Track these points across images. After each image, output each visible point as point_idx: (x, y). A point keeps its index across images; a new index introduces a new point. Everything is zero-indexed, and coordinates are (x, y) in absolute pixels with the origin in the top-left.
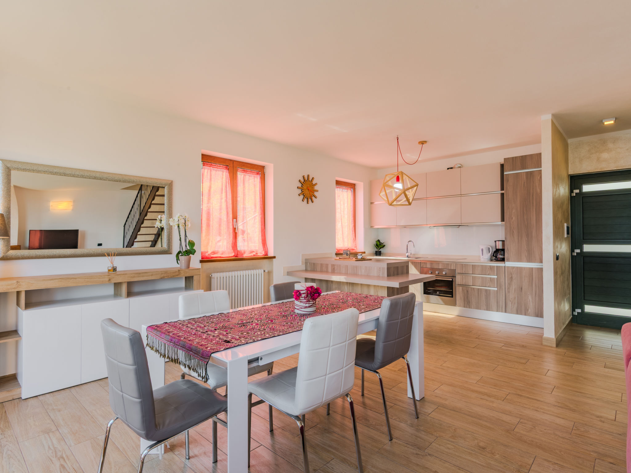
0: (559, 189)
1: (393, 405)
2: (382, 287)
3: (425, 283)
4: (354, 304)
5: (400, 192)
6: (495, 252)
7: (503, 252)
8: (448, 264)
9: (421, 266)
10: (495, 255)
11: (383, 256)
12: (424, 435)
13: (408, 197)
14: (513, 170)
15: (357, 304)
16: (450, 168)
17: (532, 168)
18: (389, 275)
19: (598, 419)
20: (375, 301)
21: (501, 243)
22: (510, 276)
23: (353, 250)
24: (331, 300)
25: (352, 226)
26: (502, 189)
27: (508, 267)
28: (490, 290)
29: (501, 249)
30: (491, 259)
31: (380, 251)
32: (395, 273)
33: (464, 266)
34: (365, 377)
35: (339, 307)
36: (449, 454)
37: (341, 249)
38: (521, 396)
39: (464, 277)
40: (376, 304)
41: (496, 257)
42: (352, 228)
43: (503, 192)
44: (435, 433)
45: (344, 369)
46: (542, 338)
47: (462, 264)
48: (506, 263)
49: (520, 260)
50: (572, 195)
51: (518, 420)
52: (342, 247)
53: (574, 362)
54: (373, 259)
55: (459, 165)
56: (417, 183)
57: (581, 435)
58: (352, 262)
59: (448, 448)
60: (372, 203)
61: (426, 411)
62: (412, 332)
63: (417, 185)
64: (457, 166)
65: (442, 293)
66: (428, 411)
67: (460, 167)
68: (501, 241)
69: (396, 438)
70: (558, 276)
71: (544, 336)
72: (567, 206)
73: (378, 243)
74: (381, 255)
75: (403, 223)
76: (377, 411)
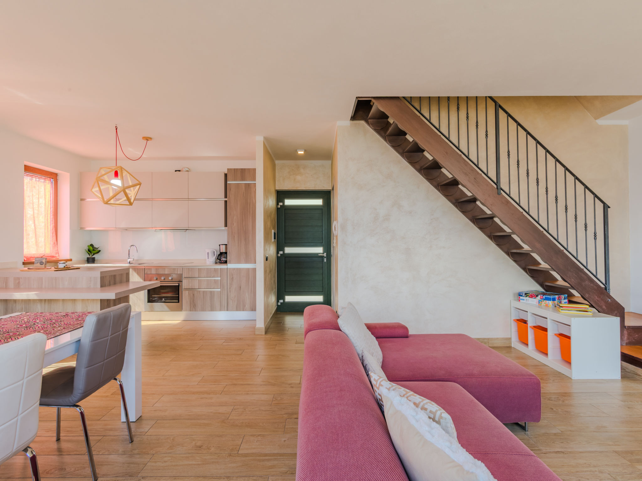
0: (268, 201)
1: (100, 438)
2: (93, 300)
3: (149, 291)
4: (46, 326)
5: (119, 189)
6: (219, 255)
7: (226, 255)
8: (175, 269)
9: (144, 272)
10: (219, 258)
11: (97, 263)
12: (138, 458)
13: (129, 196)
14: (235, 180)
15: (49, 326)
16: (178, 171)
17: (249, 181)
18: (103, 285)
19: (290, 386)
20: (78, 319)
21: (224, 246)
22: (232, 277)
23: (53, 257)
24: (7, 326)
25: (51, 227)
26: (226, 197)
27: (230, 269)
28: (214, 291)
29: (223, 253)
30: (215, 262)
31: (94, 258)
32: (111, 283)
33: (190, 269)
34: (61, 416)
35: (19, 335)
36: (166, 468)
37: (33, 256)
38: (236, 384)
39: (190, 280)
40: (79, 322)
41: (220, 260)
42: (52, 230)
43: (226, 199)
44: (152, 451)
45: (20, 417)
46: (255, 329)
47: (189, 268)
48: (228, 265)
49: (239, 262)
50: (278, 207)
51: (232, 407)
52: (34, 254)
53: (277, 344)
54: (81, 267)
55: (187, 169)
56: (140, 181)
57: (278, 404)
58: (50, 272)
59: (165, 462)
60: (82, 200)
61: (142, 430)
62: (126, 347)
63: (140, 184)
64: (184, 170)
65: (167, 300)
66: (145, 430)
67: (187, 171)
68: (224, 245)
69: (104, 475)
70: (267, 274)
71: (257, 327)
72: (274, 215)
73: (91, 248)
74: (95, 262)
75: (123, 225)
76: (78, 453)
